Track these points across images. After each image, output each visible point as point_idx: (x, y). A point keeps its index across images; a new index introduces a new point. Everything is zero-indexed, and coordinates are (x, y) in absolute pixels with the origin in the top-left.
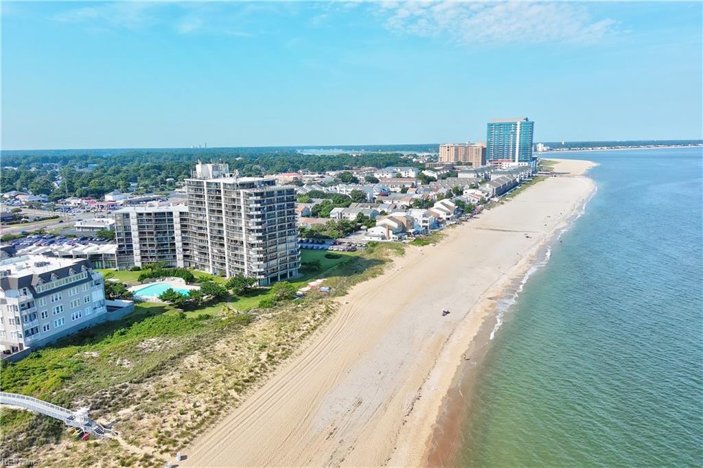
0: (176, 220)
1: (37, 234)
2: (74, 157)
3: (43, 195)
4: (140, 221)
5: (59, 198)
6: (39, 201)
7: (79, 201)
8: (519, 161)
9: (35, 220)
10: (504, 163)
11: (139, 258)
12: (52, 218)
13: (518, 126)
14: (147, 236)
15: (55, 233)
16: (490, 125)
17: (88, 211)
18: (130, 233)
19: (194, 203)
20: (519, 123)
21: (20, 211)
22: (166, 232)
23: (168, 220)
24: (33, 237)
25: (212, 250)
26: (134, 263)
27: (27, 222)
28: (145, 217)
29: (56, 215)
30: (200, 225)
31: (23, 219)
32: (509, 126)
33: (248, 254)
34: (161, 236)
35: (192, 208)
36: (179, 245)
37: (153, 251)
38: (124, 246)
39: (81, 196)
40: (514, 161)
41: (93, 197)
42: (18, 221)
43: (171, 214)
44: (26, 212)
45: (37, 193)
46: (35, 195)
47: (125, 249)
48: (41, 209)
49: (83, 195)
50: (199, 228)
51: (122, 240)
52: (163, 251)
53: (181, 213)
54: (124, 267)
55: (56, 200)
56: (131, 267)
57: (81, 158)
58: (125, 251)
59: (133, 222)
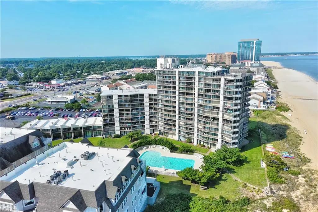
0: (146, 100)
1: (24, 106)
2: (21, 61)
3: (15, 81)
4: (120, 101)
5: (25, 83)
6: (13, 84)
7: (38, 84)
8: (255, 61)
9: (18, 97)
10: (247, 62)
11: (119, 128)
12: (27, 95)
13: (255, 43)
14: (124, 112)
15: (36, 106)
16: (239, 43)
17: (46, 90)
18: (113, 110)
19: (162, 88)
20: (255, 42)
21: (6, 91)
22: (138, 108)
23: (140, 100)
24: (22, 108)
25: (180, 122)
26: (115, 132)
27: (12, 98)
28: (123, 99)
29: (29, 93)
30: (166, 104)
31: (10, 96)
32: (250, 43)
33: (223, 127)
34: (135, 112)
35: (159, 91)
36: (147, 118)
37: (129, 123)
38: (107, 120)
39: (37, 82)
40: (252, 61)
41: (44, 82)
42: (7, 97)
43: (142, 95)
44: (8, 91)
45: (11, 80)
46: (10, 81)
47: (108, 122)
48: (17, 89)
49: (39, 81)
50: (165, 106)
51: (106, 115)
52: (136, 123)
53: (150, 95)
54: (109, 135)
55: (24, 84)
56: (113, 135)
57: (24, 61)
58: (108, 124)
59: (115, 102)
